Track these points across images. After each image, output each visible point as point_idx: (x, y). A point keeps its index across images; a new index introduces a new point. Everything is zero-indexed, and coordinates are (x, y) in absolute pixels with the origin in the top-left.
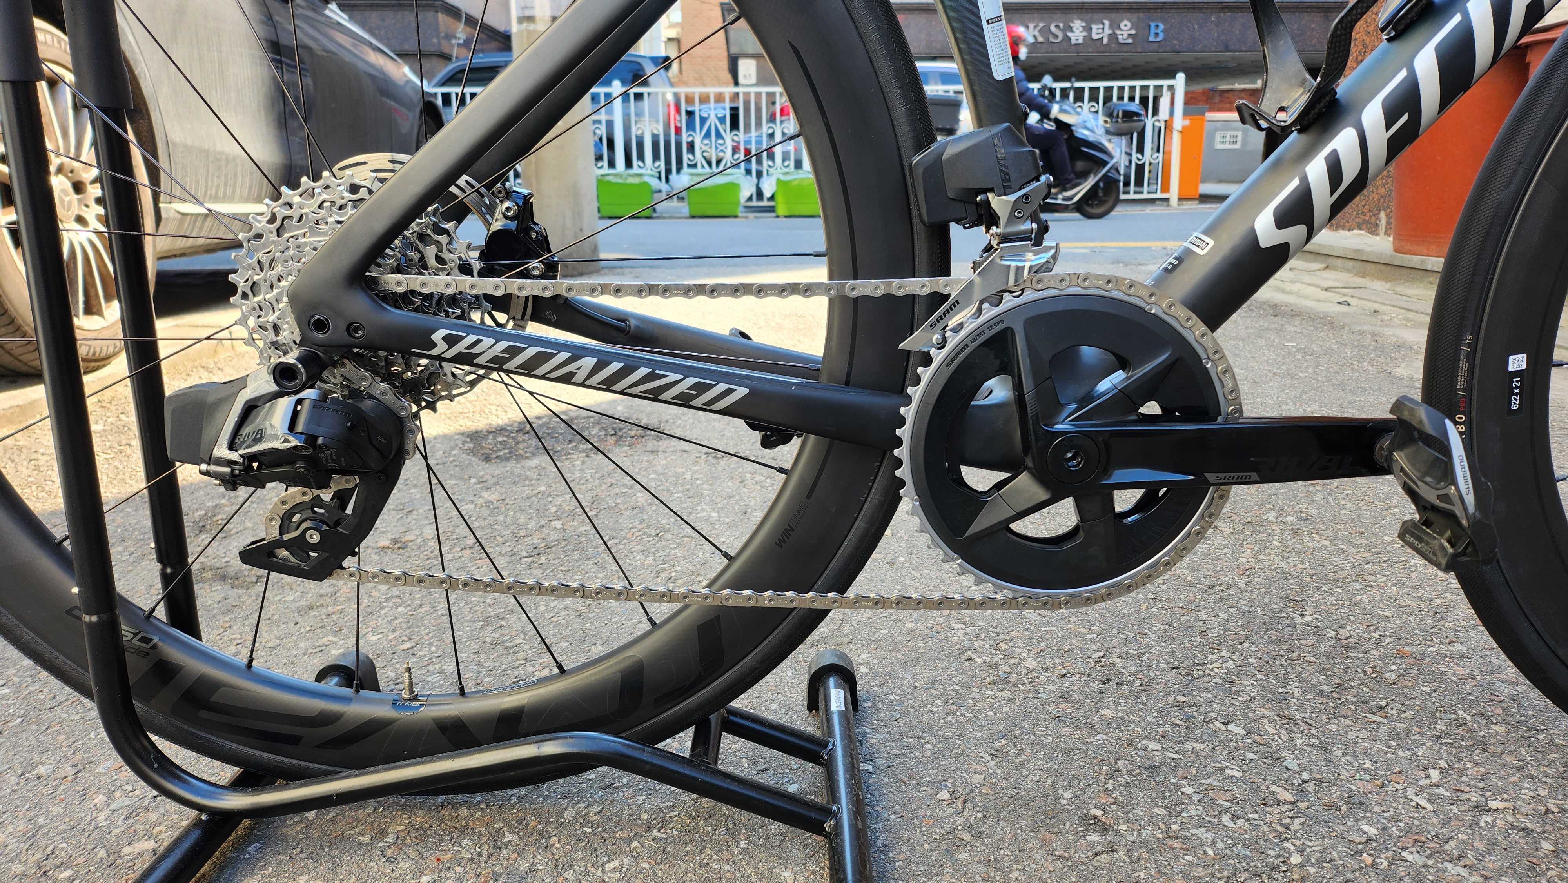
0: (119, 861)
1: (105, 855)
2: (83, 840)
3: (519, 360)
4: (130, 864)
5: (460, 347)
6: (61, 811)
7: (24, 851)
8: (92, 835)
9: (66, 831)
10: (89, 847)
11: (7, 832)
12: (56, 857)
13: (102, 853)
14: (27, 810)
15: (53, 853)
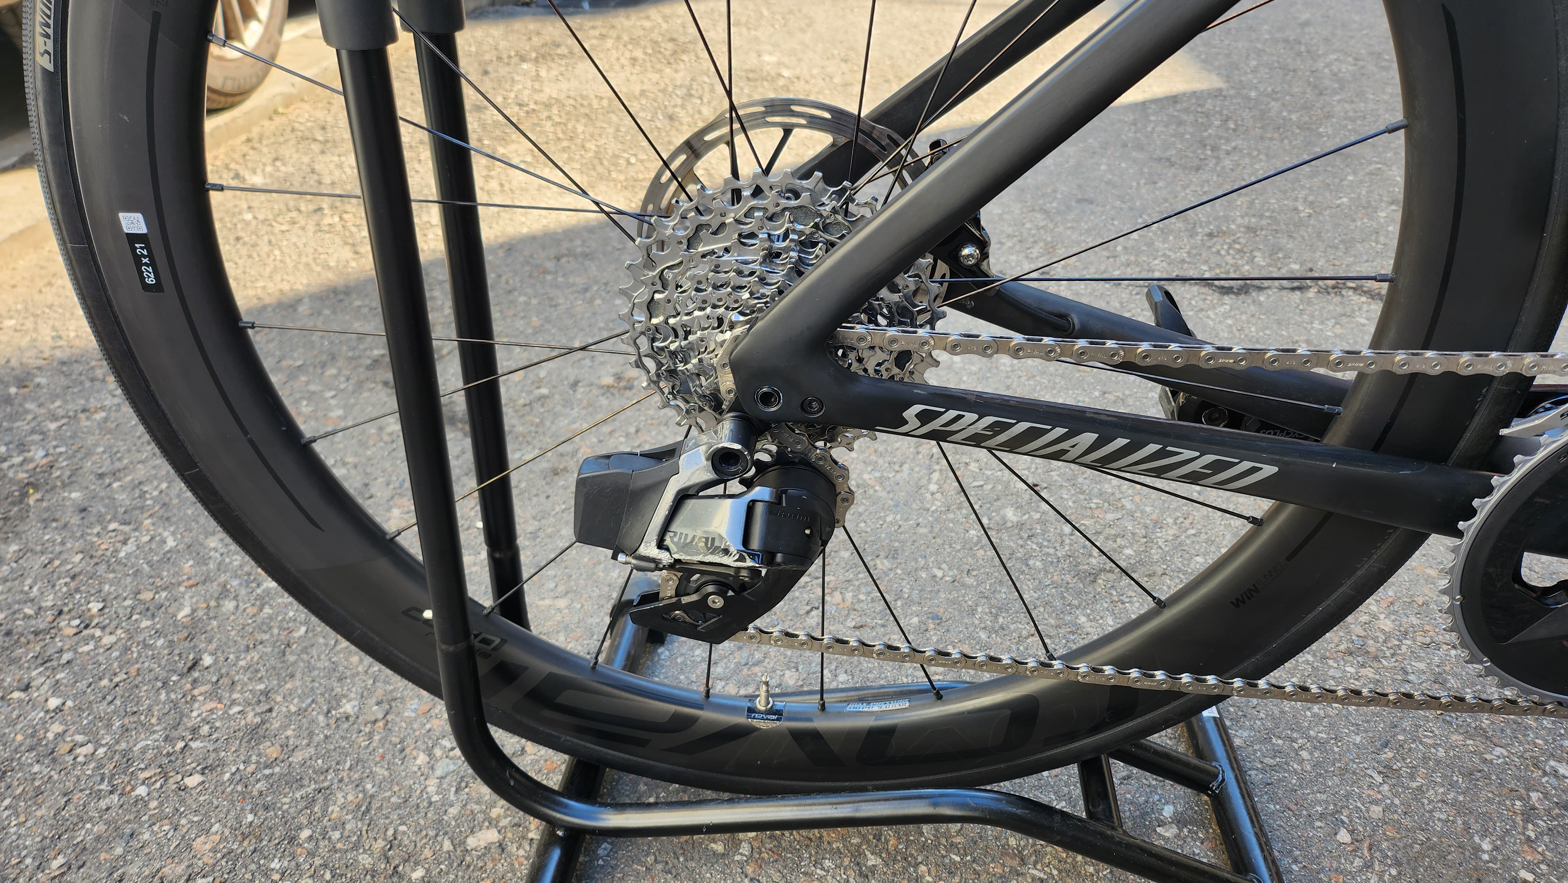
0: (468, 859)
1: (451, 848)
2: (422, 822)
3: (1003, 437)
4: (480, 864)
5: (936, 425)
6: (386, 773)
7: (364, 832)
8: (429, 815)
9: (398, 807)
10: (432, 833)
11: (339, 803)
12: (400, 845)
13: (447, 845)
14: (350, 769)
15: (395, 839)
